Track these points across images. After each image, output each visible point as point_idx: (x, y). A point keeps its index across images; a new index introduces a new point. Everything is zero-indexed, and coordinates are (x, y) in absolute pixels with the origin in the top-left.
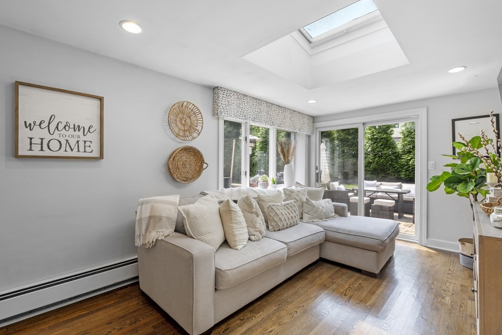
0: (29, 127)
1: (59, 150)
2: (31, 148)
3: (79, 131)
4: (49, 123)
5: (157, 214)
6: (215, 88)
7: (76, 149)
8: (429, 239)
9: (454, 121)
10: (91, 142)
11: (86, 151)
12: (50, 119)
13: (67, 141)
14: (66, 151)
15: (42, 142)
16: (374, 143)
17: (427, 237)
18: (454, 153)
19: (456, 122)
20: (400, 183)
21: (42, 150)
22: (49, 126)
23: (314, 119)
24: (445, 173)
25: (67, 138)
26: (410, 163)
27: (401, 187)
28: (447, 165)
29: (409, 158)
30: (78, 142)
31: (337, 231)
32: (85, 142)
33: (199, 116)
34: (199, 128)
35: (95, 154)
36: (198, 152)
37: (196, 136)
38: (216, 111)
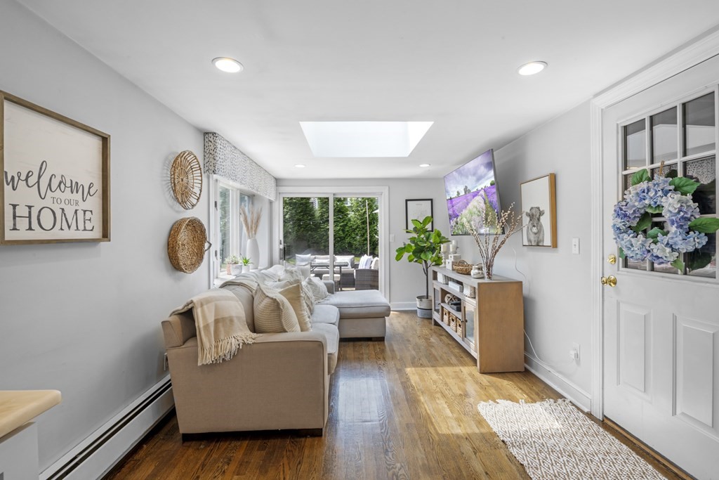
0: (11, 183)
1: (53, 227)
2: (15, 225)
3: (77, 192)
4: (39, 177)
6: (207, 133)
7: (74, 226)
8: (391, 303)
9: (407, 201)
10: (91, 211)
11: (87, 228)
12: (41, 169)
13: (63, 210)
14: (62, 229)
15: (30, 213)
16: (293, 209)
18: (407, 228)
21: (30, 229)
22: (38, 182)
23: (278, 181)
24: (409, 245)
25: (63, 206)
28: (410, 239)
30: (76, 211)
32: (85, 211)
33: (197, 173)
34: (197, 190)
35: (97, 234)
36: (201, 225)
37: (194, 201)
38: (210, 167)
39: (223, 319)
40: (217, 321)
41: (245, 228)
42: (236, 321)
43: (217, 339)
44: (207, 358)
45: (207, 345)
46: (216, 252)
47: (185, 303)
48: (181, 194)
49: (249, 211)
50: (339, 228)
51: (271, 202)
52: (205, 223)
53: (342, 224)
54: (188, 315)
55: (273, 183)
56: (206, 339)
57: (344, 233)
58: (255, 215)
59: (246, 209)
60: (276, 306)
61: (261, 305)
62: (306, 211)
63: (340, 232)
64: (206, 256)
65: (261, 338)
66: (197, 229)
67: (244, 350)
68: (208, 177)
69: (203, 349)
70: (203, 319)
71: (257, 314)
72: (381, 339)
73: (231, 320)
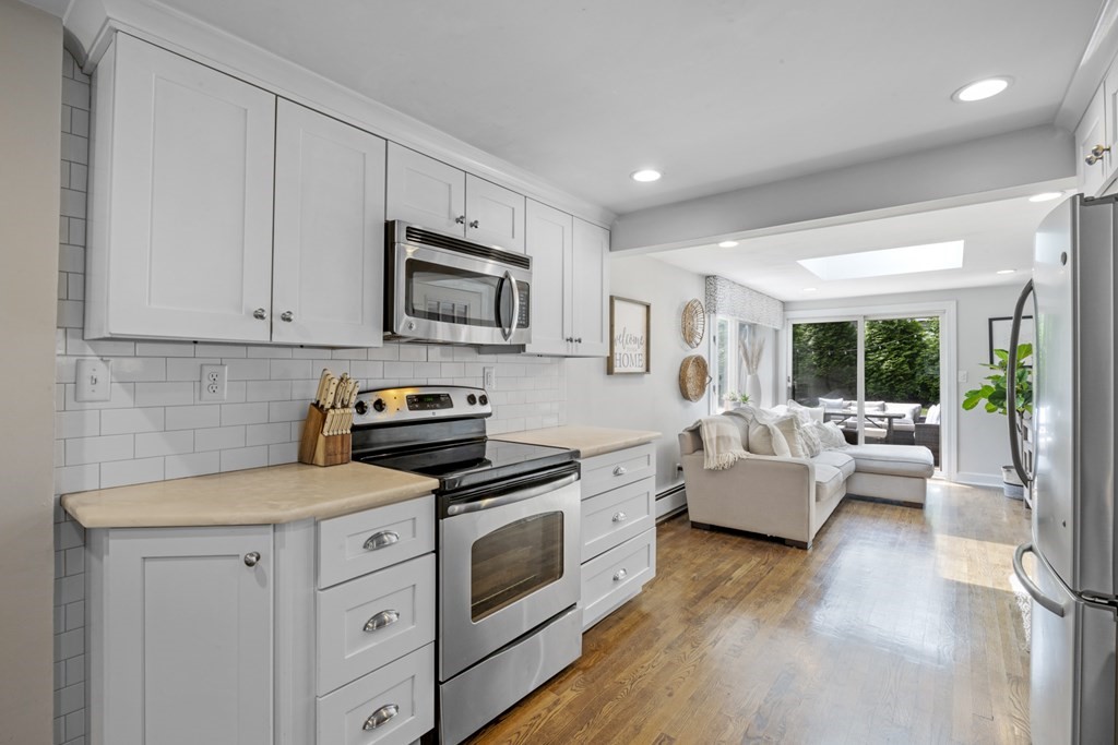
1: (628, 365)
3: (636, 343)
4: (623, 337)
5: (725, 434)
6: (708, 277)
7: (635, 364)
8: (961, 473)
9: (991, 320)
10: (642, 355)
11: (640, 365)
12: (624, 332)
13: (627, 355)
14: (631, 366)
15: (620, 357)
17: (958, 471)
18: (992, 362)
19: (994, 323)
20: (882, 402)
21: (620, 366)
22: (623, 340)
23: (785, 305)
24: (987, 387)
25: (631, 352)
26: (884, 367)
27: (884, 408)
28: (989, 378)
29: (881, 358)
30: (635, 355)
31: (870, 458)
32: (639, 355)
33: (701, 316)
34: (700, 331)
35: (643, 369)
36: (704, 361)
37: (698, 341)
38: (711, 308)
39: (723, 437)
40: (718, 438)
41: (744, 363)
42: (733, 440)
43: (718, 452)
44: (711, 463)
45: (711, 454)
46: (714, 387)
47: (694, 422)
48: (688, 336)
49: (750, 343)
50: (901, 359)
51: (776, 331)
52: (706, 359)
53: (908, 353)
54: (696, 432)
55: (779, 308)
56: (710, 448)
57: (911, 368)
58: (757, 347)
59: (746, 341)
60: (767, 432)
61: (755, 432)
62: (841, 333)
63: (906, 366)
64: (707, 388)
65: (753, 456)
66: (701, 365)
67: (737, 463)
68: (709, 317)
69: (708, 456)
70: (708, 435)
71: (751, 439)
72: (919, 506)
73: (729, 439)
